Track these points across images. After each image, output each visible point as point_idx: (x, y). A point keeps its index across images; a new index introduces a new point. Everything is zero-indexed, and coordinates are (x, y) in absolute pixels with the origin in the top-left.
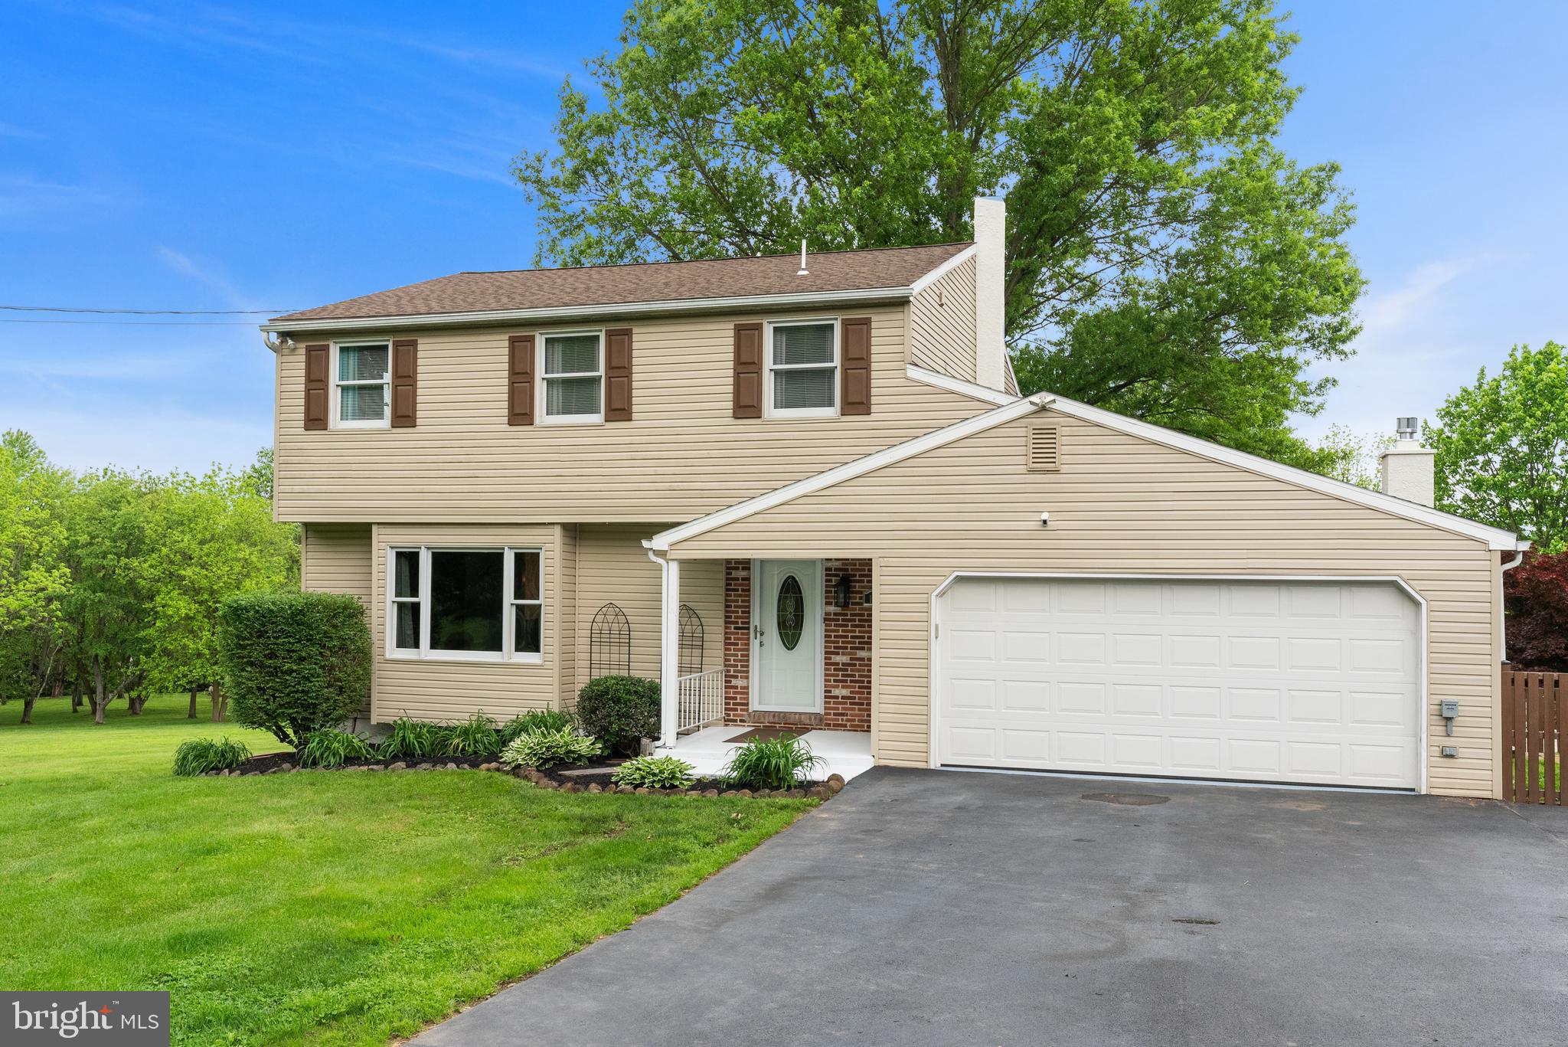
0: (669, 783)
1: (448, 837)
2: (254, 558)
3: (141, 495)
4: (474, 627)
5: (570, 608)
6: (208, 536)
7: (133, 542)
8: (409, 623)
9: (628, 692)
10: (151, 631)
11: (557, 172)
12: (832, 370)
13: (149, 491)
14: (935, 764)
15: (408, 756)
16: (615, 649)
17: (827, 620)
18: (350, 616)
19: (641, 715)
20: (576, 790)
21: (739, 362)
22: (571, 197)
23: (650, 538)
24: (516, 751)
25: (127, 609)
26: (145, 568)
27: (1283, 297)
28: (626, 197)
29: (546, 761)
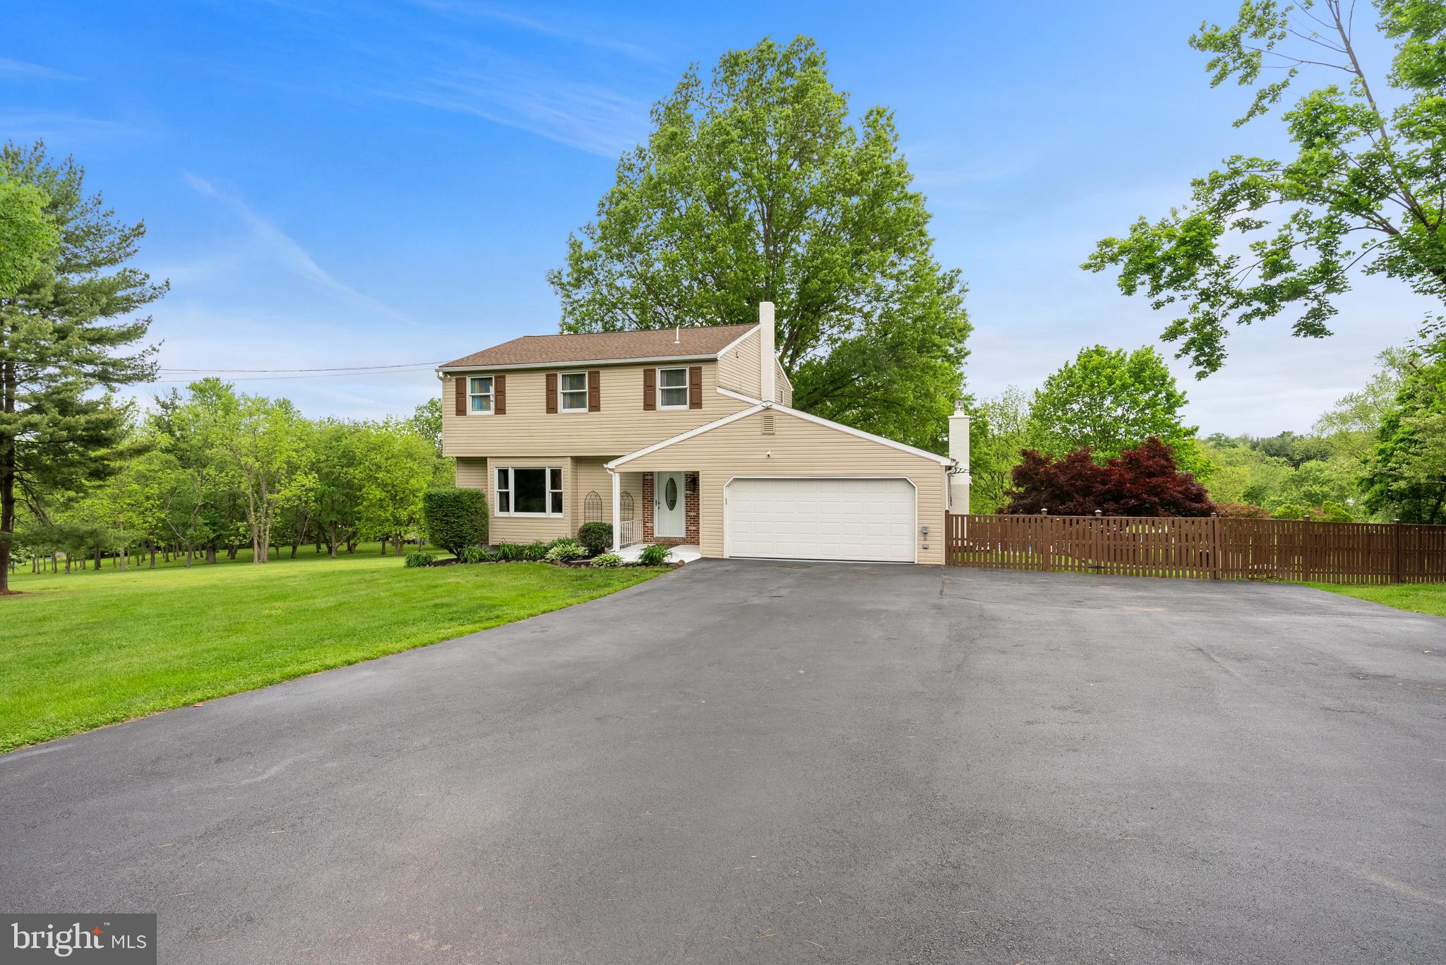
0: (613, 564)
1: (524, 582)
2: (415, 467)
3: (352, 433)
4: (533, 502)
5: (575, 494)
6: (390, 455)
7: (350, 459)
8: (505, 501)
9: (599, 529)
10: (361, 507)
11: (569, 279)
12: (686, 389)
13: (355, 430)
14: (726, 556)
15: (506, 558)
16: (591, 511)
17: (686, 497)
18: (479, 498)
19: (605, 538)
20: (575, 568)
21: (646, 386)
22: (577, 291)
23: (607, 463)
24: (552, 554)
25: (347, 495)
26: (357, 473)
27: (923, 339)
28: (605, 292)
29: (565, 557)
